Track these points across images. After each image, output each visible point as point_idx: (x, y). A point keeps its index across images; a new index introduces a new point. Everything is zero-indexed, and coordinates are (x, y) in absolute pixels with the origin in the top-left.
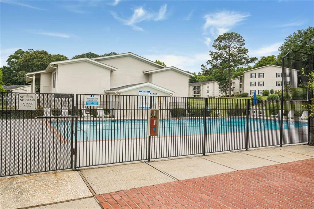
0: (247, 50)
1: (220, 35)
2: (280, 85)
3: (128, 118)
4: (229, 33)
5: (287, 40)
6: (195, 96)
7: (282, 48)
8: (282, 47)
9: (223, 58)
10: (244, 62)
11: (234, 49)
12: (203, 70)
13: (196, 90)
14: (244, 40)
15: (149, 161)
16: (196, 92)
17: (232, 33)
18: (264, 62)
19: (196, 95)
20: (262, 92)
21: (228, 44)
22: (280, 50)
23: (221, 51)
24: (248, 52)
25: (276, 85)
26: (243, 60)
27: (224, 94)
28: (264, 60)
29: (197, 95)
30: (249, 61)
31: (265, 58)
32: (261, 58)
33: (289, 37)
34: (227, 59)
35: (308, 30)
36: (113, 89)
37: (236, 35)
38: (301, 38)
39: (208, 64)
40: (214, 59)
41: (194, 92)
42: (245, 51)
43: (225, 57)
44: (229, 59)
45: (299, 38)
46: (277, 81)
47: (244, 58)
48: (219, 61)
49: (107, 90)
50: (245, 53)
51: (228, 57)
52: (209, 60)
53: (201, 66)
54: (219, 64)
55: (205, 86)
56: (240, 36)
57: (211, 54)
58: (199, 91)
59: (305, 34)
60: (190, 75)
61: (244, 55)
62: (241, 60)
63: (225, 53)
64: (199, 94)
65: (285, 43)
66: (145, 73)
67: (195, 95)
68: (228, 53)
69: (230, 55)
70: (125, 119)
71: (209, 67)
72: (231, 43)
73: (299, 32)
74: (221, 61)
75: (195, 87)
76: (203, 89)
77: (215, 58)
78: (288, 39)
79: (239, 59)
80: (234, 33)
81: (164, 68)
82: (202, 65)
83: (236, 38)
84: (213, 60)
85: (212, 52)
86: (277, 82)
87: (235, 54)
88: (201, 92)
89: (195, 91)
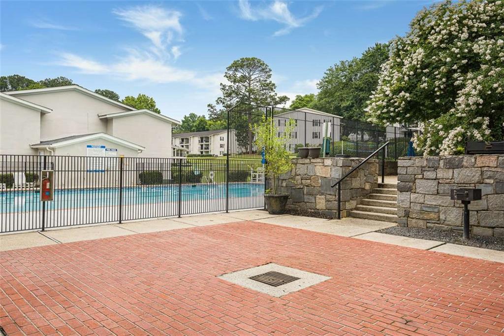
0: (274, 85)
1: (236, 60)
2: (317, 137)
3: (66, 187)
4: (249, 58)
5: (327, 74)
6: (202, 152)
7: (321, 85)
8: (321, 83)
9: (241, 95)
10: (271, 102)
11: (257, 82)
12: (210, 113)
13: (204, 143)
14: (270, 70)
15: (43, 230)
16: (204, 146)
17: (252, 58)
18: (299, 103)
19: (204, 150)
20: (294, 146)
21: (247, 75)
22: (319, 87)
23: (237, 84)
24: (275, 88)
25: (313, 138)
26: (269, 100)
27: (244, 151)
28: (300, 100)
29: (205, 152)
30: (277, 101)
31: (302, 98)
32: (296, 98)
33: (329, 70)
34: (246, 98)
35: (353, 62)
36: (45, 142)
37: (259, 61)
38: (344, 72)
39: (218, 103)
40: (227, 96)
41: (200, 146)
42: (271, 87)
43: (244, 93)
44: (249, 97)
45: (343, 72)
46: (315, 132)
47: (271, 97)
48: (235, 101)
49: (34, 144)
50: (272, 90)
51: (247, 94)
52: (219, 97)
53: (207, 106)
54: (234, 104)
55: (218, 137)
56: (264, 64)
57: (223, 89)
58: (208, 145)
59: (349, 67)
60: (173, 122)
61: (270, 92)
62: (266, 99)
63: (244, 88)
64: (207, 150)
65: (325, 78)
66: (100, 118)
67: (202, 150)
68: (248, 88)
69: (250, 91)
70: (63, 188)
71: (220, 108)
72: (251, 74)
73: (343, 63)
74: (238, 100)
75: (202, 138)
76: (214, 141)
77: (229, 95)
78: (328, 72)
79: (264, 97)
80: (256, 58)
81: (132, 110)
82: (209, 105)
83: (260, 67)
84: (226, 98)
85: (224, 86)
86: (313, 133)
87: (257, 90)
88: (211, 147)
89: (202, 145)
